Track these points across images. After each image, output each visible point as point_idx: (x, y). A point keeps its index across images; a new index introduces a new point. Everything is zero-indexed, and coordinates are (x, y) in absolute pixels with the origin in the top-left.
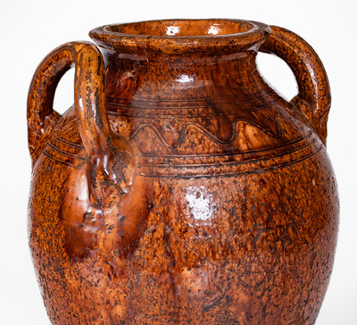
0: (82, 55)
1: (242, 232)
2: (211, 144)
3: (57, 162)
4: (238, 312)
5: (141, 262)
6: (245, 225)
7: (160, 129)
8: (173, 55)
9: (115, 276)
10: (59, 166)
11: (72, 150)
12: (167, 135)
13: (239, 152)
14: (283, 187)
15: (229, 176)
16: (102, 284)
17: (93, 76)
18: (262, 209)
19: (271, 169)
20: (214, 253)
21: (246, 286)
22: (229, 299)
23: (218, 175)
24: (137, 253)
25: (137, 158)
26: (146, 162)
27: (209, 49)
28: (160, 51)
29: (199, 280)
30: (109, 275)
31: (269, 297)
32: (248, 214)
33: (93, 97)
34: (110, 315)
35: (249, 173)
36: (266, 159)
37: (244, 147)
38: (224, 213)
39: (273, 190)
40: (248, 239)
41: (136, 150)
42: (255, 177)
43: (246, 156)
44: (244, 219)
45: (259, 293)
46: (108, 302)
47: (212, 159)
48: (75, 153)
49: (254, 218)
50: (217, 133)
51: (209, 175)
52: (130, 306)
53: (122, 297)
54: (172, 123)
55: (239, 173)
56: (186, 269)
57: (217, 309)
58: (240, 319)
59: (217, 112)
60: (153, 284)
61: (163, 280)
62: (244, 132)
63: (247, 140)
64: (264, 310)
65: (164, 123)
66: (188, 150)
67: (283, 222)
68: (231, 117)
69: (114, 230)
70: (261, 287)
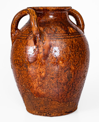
0: (30, 11)
1: (72, 52)
2: (63, 31)
3: (23, 39)
4: (72, 72)
5: (49, 60)
6: (73, 50)
7: (51, 28)
8: (52, 11)
9: (42, 65)
10: (24, 40)
11: (28, 35)
12: (53, 30)
13: (70, 33)
14: (80, 42)
15: (69, 38)
16: (39, 68)
17: (35, 15)
18: (76, 46)
19: (77, 37)
20: (67, 57)
21: (74, 65)
22: (70, 69)
23: (66, 38)
24: (48, 58)
25: (46, 35)
26: (49, 36)
27: (60, 9)
28: (49, 10)
29: (64, 64)
30: (41, 65)
31: (79, 68)
32: (74, 47)
33: (35, 20)
34: (40, 76)
35: (73, 38)
36: (76, 35)
37: (71, 32)
38: (68, 47)
39: (78, 42)
40: (74, 53)
41: (46, 33)
42: (74, 39)
43: (72, 34)
44: (73, 49)
45: (77, 67)
46: (40, 72)
47: (64, 35)
48: (29, 36)
49: (75, 48)
50: (64, 29)
51: (64, 38)
52: (46, 72)
53: (44, 70)
54: (53, 27)
55: (70, 38)
56: (60, 61)
57: (68, 71)
58: (72, 74)
59: (63, 25)
60: (52, 66)
61: (55, 64)
62: (70, 29)
63: (71, 31)
64: (78, 72)
65: (52, 27)
66: (58, 33)
67: (81, 50)
68: (67, 26)
69: (42, 53)
70: (77, 66)
